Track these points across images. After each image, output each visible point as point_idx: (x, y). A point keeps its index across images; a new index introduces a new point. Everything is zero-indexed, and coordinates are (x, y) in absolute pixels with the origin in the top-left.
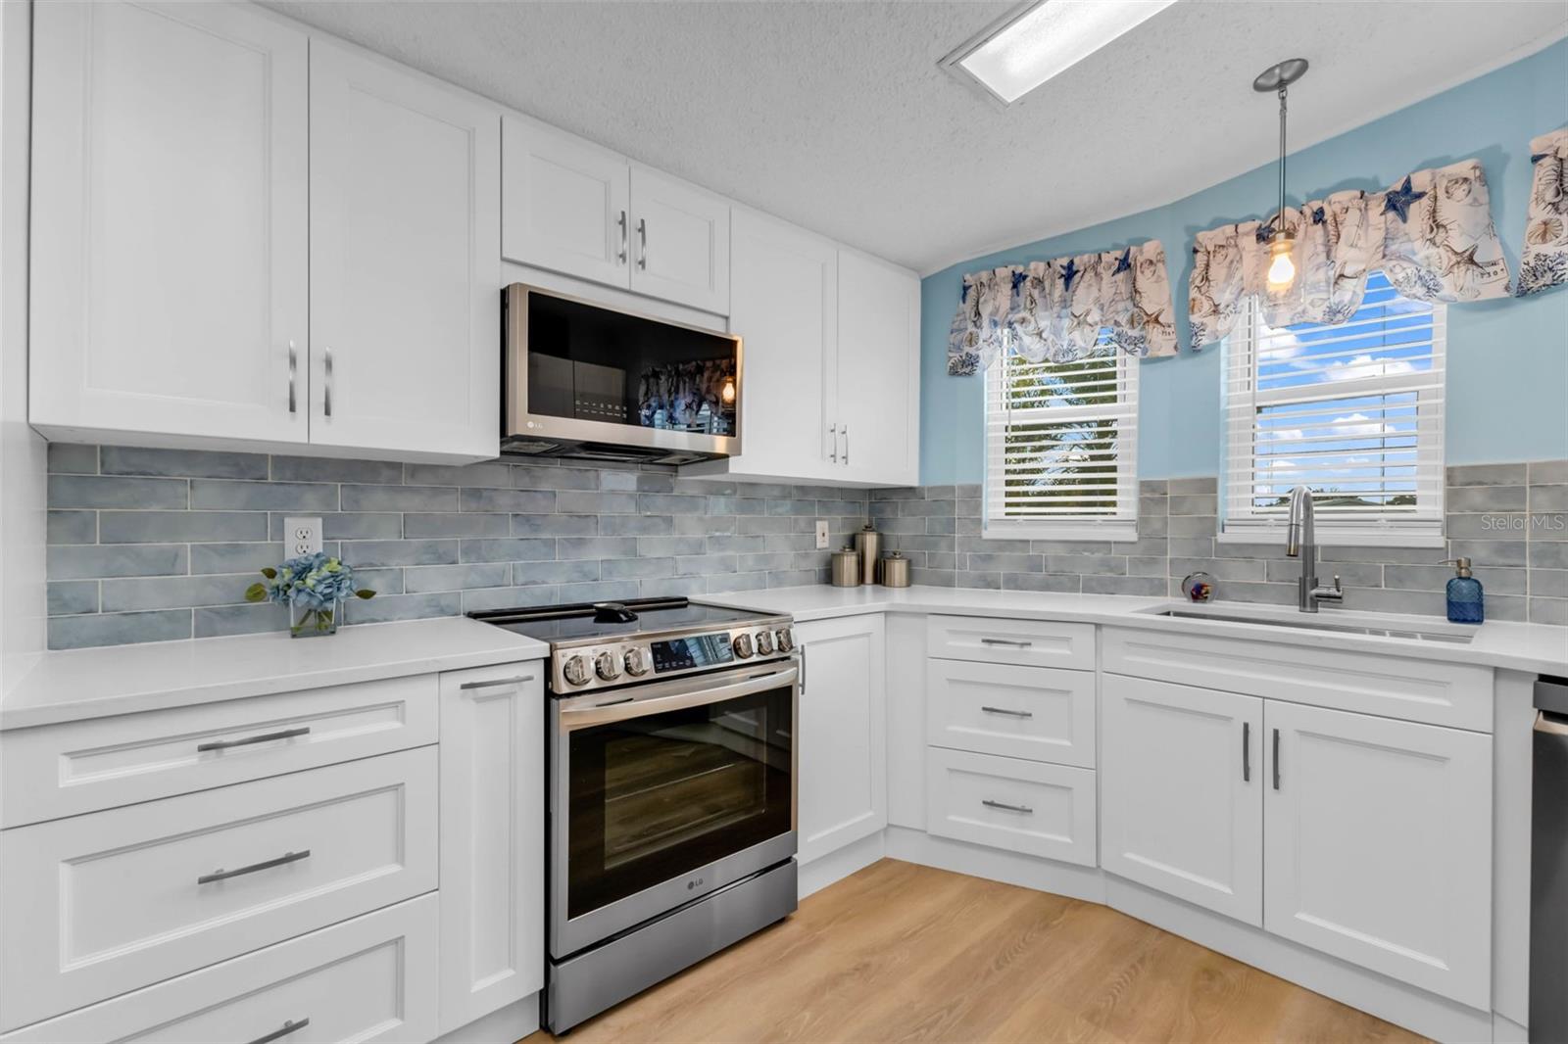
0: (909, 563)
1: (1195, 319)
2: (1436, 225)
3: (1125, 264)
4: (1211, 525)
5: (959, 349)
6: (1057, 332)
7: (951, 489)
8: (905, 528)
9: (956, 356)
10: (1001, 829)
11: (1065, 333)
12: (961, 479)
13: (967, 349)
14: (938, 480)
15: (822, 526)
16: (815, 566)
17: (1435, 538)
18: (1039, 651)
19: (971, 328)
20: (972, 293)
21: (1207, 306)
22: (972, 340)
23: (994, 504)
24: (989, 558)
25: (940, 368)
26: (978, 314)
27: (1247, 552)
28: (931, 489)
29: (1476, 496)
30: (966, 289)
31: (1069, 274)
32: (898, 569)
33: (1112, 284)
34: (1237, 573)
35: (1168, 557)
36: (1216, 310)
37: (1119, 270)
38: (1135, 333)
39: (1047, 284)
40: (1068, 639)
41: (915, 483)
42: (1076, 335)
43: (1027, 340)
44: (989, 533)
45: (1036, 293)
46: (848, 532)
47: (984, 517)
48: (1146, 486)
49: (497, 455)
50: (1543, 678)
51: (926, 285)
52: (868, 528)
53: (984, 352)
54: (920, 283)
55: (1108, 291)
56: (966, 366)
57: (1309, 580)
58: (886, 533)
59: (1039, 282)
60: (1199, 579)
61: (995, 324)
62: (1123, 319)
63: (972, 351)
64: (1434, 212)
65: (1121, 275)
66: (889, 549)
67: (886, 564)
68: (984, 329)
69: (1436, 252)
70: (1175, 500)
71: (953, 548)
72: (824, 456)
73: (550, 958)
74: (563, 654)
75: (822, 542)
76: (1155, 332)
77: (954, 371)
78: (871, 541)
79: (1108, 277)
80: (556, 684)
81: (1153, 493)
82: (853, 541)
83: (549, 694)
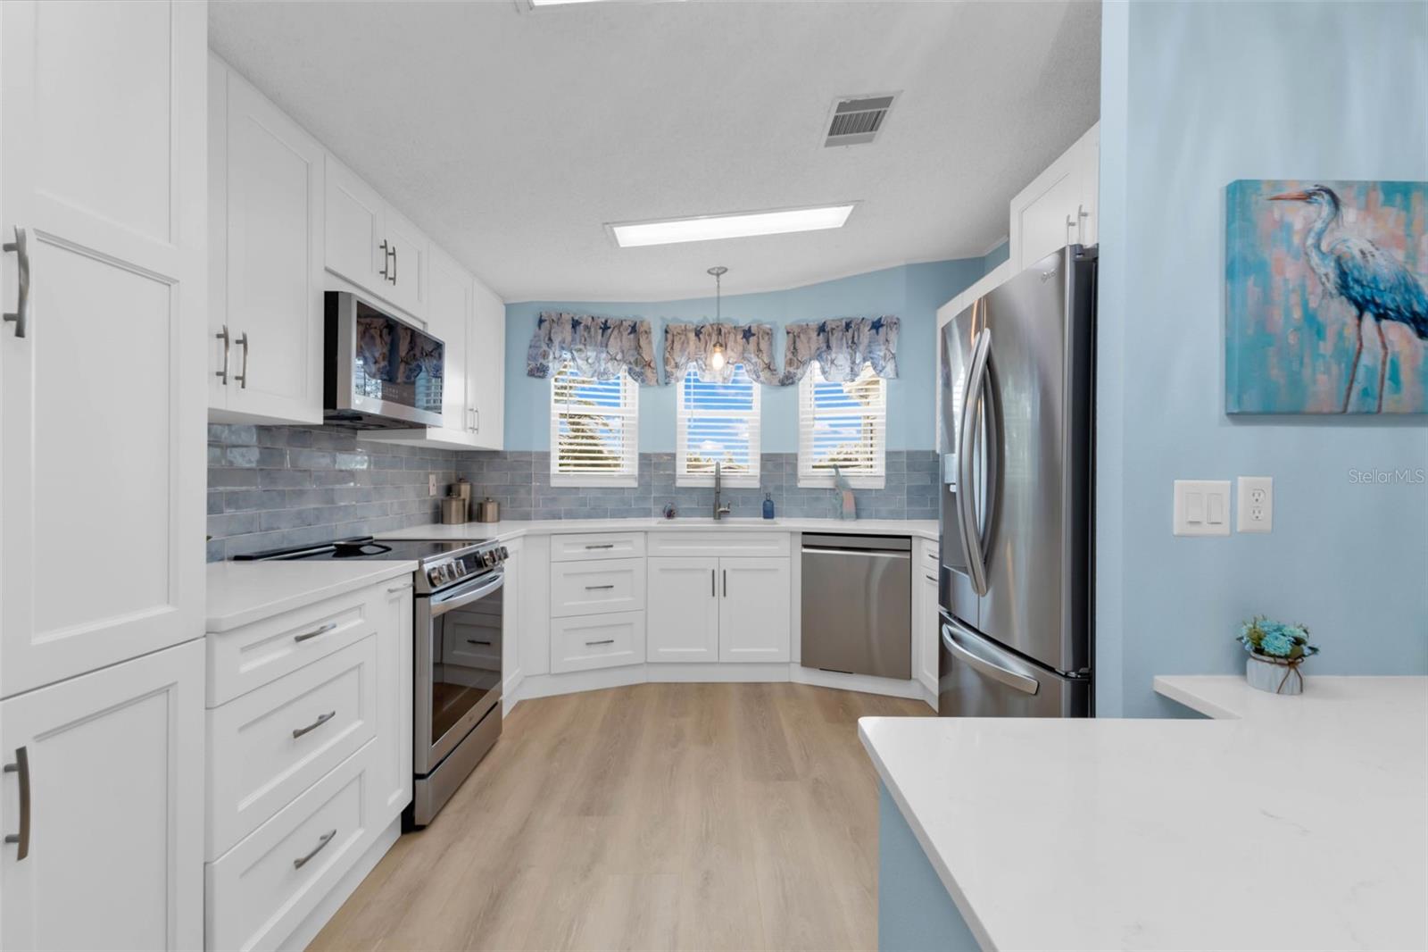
0: (499, 505)
1: (668, 368)
2: (759, 350)
3: (634, 329)
4: (673, 477)
5: (535, 359)
6: (598, 359)
7: (530, 454)
8: (490, 481)
9: (533, 364)
10: (598, 657)
11: (603, 363)
12: (537, 447)
13: (541, 361)
14: (512, 448)
15: (433, 479)
16: (428, 510)
17: (756, 484)
18: (618, 548)
19: (545, 347)
20: (546, 325)
21: (673, 363)
22: (545, 355)
23: (555, 468)
24: (554, 499)
25: (522, 370)
26: (550, 339)
27: (689, 491)
28: (511, 453)
29: (770, 465)
30: (541, 321)
31: (605, 327)
32: (491, 509)
33: (628, 340)
34: (684, 503)
35: (653, 496)
36: (677, 366)
37: (631, 333)
38: (638, 369)
39: (592, 330)
40: (630, 541)
41: (500, 448)
42: (609, 364)
43: (580, 362)
44: (554, 483)
45: (586, 335)
46: (444, 484)
47: (552, 472)
48: (642, 456)
49: (321, 422)
50: (804, 533)
51: (508, 309)
52: (460, 480)
53: (551, 366)
54: (504, 308)
55: (627, 344)
56: (539, 372)
57: (717, 504)
58: (475, 484)
59: (587, 328)
60: (669, 506)
61: (563, 348)
62: (632, 359)
63: (544, 362)
64: (758, 344)
65: (632, 336)
66: (479, 497)
67: (481, 505)
68: (555, 350)
69: (759, 361)
70: (656, 465)
71: (529, 492)
72: (465, 429)
73: (416, 777)
74: (427, 567)
75: (433, 491)
76: (648, 372)
77: (531, 374)
78: (465, 489)
79: (625, 334)
80: (424, 587)
81: (645, 460)
82: (449, 491)
83: (416, 596)
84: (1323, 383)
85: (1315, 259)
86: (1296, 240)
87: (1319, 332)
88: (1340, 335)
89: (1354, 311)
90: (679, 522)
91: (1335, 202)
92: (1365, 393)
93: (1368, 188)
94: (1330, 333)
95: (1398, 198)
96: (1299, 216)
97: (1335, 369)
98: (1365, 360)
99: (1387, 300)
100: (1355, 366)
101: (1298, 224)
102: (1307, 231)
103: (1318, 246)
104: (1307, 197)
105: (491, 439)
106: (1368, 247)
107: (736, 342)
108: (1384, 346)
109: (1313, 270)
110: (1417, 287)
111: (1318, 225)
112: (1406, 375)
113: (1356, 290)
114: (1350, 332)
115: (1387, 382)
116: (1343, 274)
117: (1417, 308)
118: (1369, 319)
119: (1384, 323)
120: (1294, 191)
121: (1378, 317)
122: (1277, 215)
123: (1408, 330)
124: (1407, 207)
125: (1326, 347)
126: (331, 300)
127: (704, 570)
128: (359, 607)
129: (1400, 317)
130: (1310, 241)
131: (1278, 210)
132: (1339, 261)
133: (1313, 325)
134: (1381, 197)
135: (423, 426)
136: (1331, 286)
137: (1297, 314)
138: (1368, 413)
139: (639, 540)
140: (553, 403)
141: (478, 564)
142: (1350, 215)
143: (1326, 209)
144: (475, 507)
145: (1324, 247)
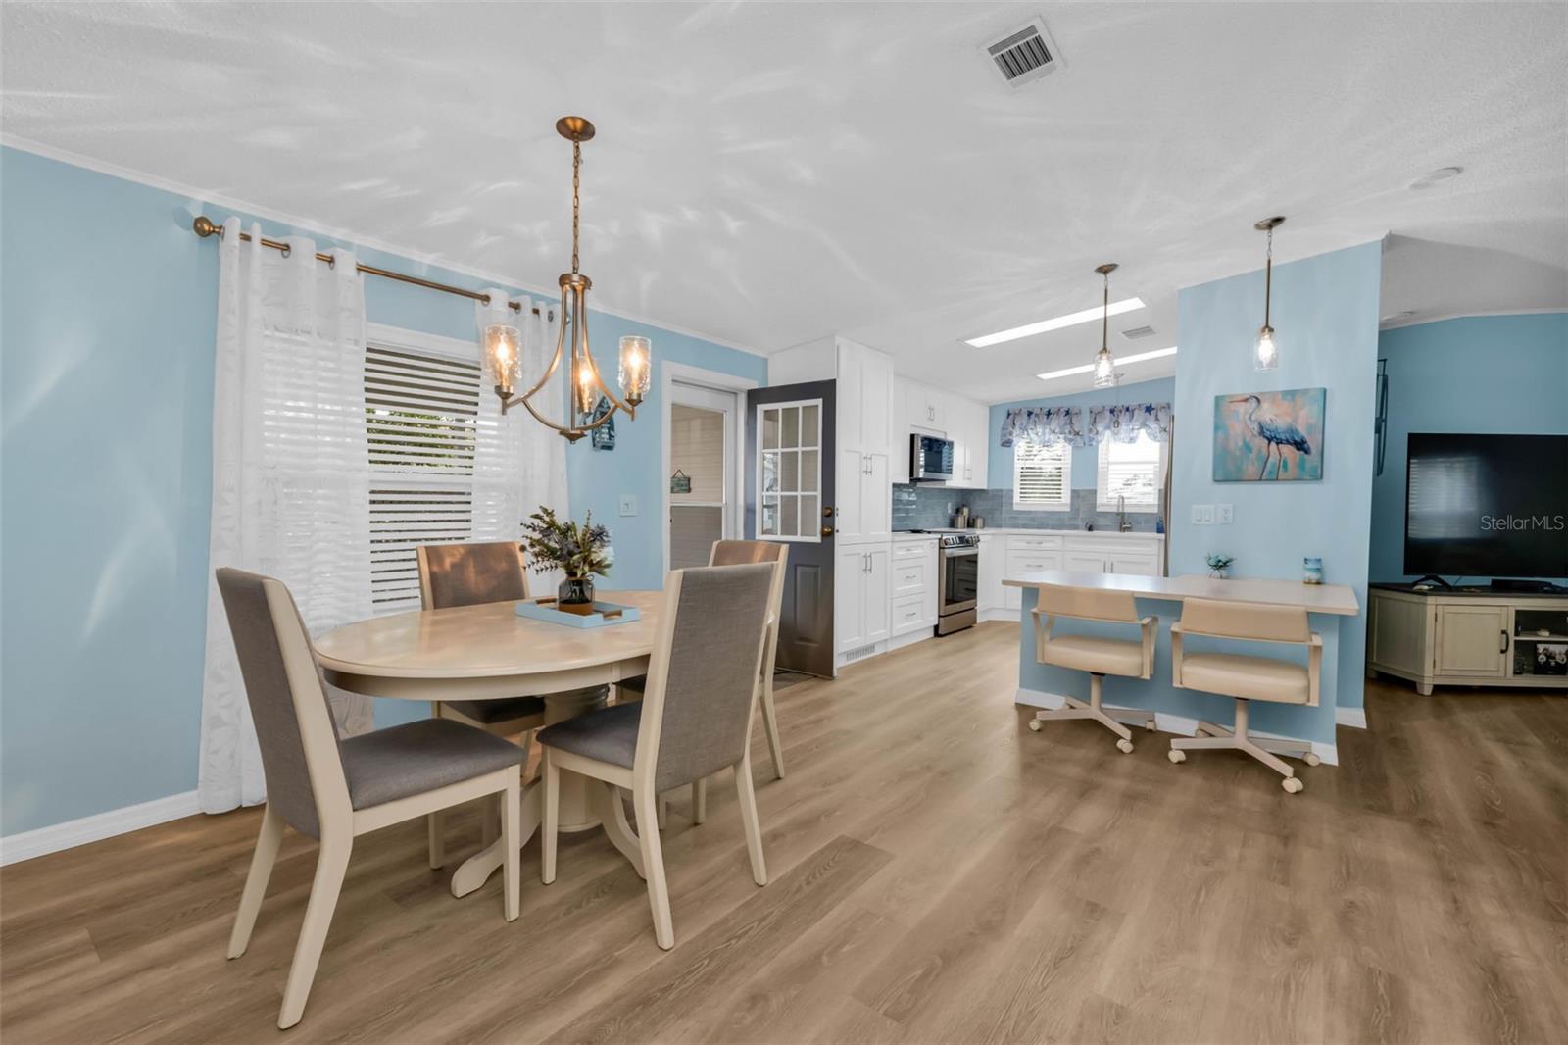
0: (984, 519)
1: (1092, 436)
2: (1158, 419)
3: (1068, 412)
4: (1094, 505)
5: (1005, 436)
6: (1044, 434)
7: (1001, 491)
8: (979, 506)
9: (1004, 439)
11: (1047, 434)
12: (1004, 487)
13: (1009, 437)
14: (990, 488)
15: (949, 505)
16: (948, 521)
18: (1045, 545)
19: (1011, 429)
20: (1011, 416)
21: (1095, 432)
22: (1011, 434)
23: (1017, 498)
24: (1015, 517)
25: (998, 442)
26: (1014, 424)
27: (1105, 514)
28: (992, 491)
30: (1009, 414)
31: (1049, 413)
32: (979, 522)
33: (1063, 419)
34: (1102, 522)
35: (1079, 517)
36: (1097, 433)
37: (1066, 415)
38: (1071, 437)
39: (1041, 415)
40: (1054, 541)
41: (985, 488)
42: (1051, 435)
43: (1032, 436)
44: (1016, 508)
45: (1036, 419)
46: (955, 507)
47: (1014, 502)
48: (1074, 492)
49: (908, 482)
51: (992, 409)
52: (964, 505)
53: (1015, 439)
54: (988, 409)
55: (1062, 423)
56: (1007, 444)
57: (1123, 523)
58: (971, 508)
59: (1037, 415)
60: (1090, 523)
61: (1022, 428)
62: (1067, 431)
63: (1011, 438)
64: (1158, 414)
65: (1067, 417)
66: (974, 513)
67: (974, 520)
68: (1016, 432)
69: (1156, 426)
70: (1084, 497)
71: (1001, 513)
72: (964, 479)
73: (940, 616)
74: (944, 538)
75: (949, 511)
76: (1078, 438)
77: (1003, 445)
78: (966, 510)
79: (1062, 416)
80: (943, 545)
81: (1075, 494)
82: (958, 511)
83: (940, 548)
84: (1252, 468)
85: (1249, 422)
86: (1241, 417)
87: (1250, 451)
88: (1260, 451)
89: (1267, 442)
90: (1095, 533)
91: (1258, 400)
92: (1271, 472)
93: (1273, 395)
94: (1255, 450)
95: (1289, 397)
96: (1242, 408)
97: (1257, 463)
98: (1270, 460)
99: (1283, 437)
100: (1266, 462)
101: (1241, 410)
102: (1246, 413)
103: (1250, 418)
104: (1246, 400)
105: (979, 482)
106: (1274, 417)
107: (1139, 414)
108: (1280, 454)
109: (1248, 427)
110: (1297, 430)
111: (1251, 411)
112: (1290, 464)
113: (1268, 434)
114: (1265, 450)
115: (1281, 468)
116: (1262, 428)
117: (1296, 439)
118: (1273, 444)
119: (1280, 446)
120: (1240, 398)
121: (1278, 444)
122: (1232, 408)
123: (1292, 448)
124: (1293, 400)
125: (1253, 456)
126: (913, 437)
127: (1098, 560)
128: (922, 546)
129: (1288, 442)
130: (1248, 416)
131: (1232, 406)
132: (1260, 424)
133: (1247, 447)
134: (1280, 396)
135: (944, 481)
136: (1256, 433)
137: (1240, 443)
138: (1272, 480)
139: (1059, 541)
140: (1016, 460)
141: (964, 542)
142: (1265, 405)
143: (1254, 402)
144: (971, 521)
145: (1253, 418)
